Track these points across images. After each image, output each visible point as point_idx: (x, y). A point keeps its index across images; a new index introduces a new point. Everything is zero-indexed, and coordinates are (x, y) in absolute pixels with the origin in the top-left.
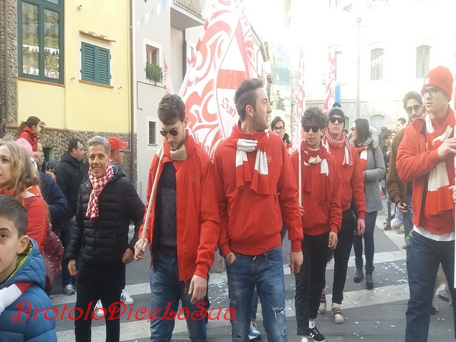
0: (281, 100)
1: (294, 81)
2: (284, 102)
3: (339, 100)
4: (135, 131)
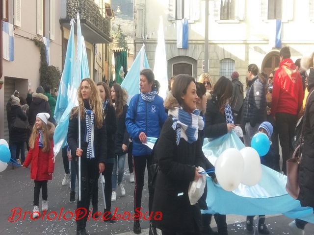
0: (123, 37)
1: (137, 15)
2: (126, 39)
3: (187, 41)
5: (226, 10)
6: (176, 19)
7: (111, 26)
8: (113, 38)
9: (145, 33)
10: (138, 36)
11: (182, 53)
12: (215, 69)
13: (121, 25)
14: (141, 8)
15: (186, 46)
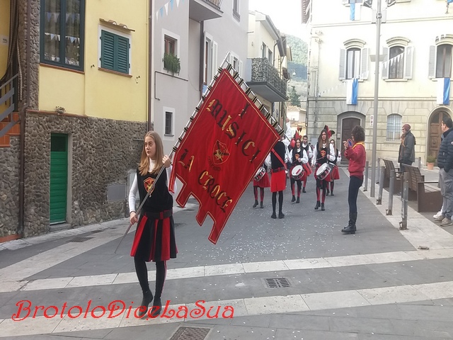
0: (297, 96)
1: (311, 76)
2: (299, 98)
3: (356, 98)
4: (152, 120)
5: (394, 70)
6: (347, 79)
7: (287, 87)
8: (288, 97)
9: (318, 92)
10: (311, 94)
11: (351, 109)
12: (383, 124)
13: (296, 86)
14: (315, 70)
15: (355, 103)
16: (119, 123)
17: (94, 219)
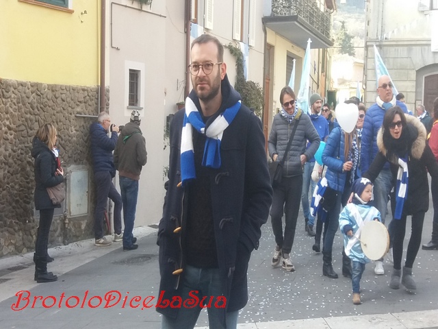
0: (348, 38)
1: (371, 5)
2: (352, 41)
4: (107, 84)
7: (332, 23)
8: (333, 40)
9: (382, 31)
10: (372, 36)
13: (346, 21)
16: (53, 88)
17: (12, 248)
